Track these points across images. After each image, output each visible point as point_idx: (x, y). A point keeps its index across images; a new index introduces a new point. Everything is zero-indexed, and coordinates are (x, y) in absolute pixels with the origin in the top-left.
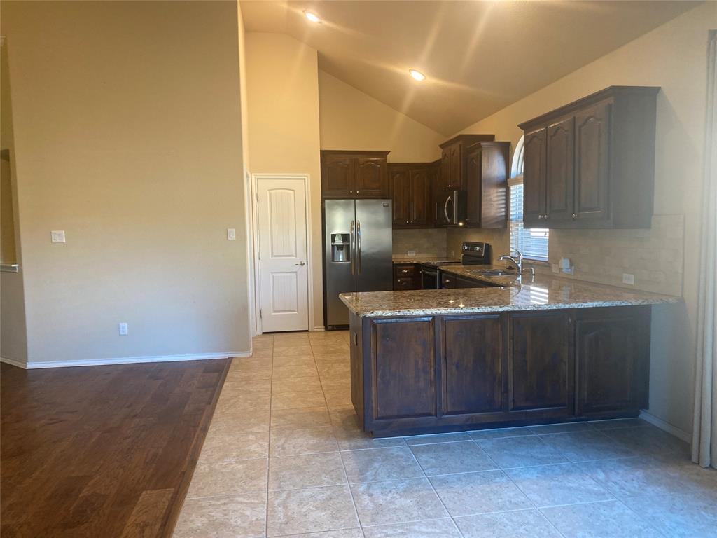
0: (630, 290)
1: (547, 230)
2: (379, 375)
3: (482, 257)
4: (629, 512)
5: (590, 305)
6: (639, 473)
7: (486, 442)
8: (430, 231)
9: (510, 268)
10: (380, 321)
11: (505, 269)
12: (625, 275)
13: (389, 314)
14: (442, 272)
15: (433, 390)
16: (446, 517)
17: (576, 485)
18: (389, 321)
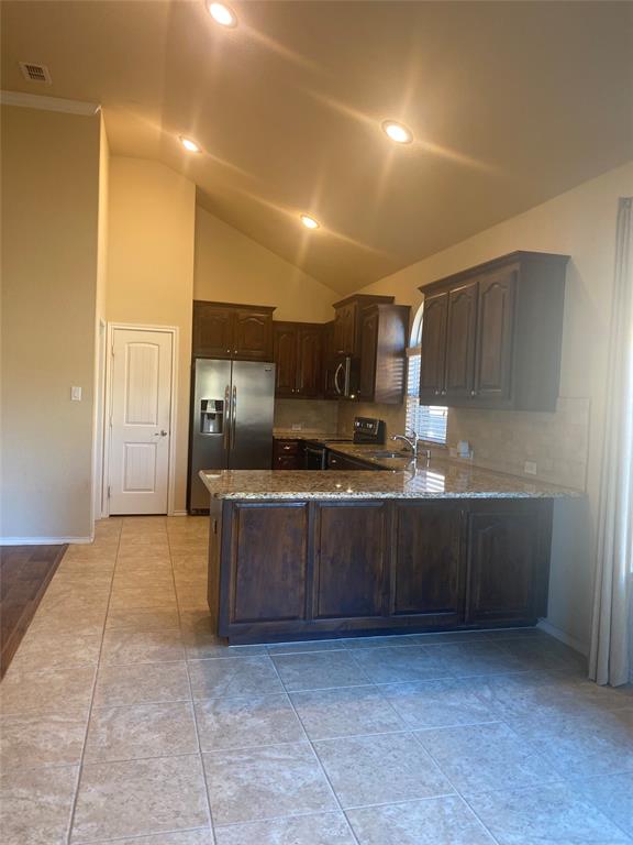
0: (530, 480)
1: (446, 408)
2: (239, 569)
3: (374, 436)
5: (484, 495)
8: (319, 402)
9: (405, 450)
10: (244, 505)
11: (398, 451)
12: (527, 463)
13: (254, 497)
14: (328, 450)
15: (303, 589)
16: (305, 741)
17: (457, 704)
18: (255, 505)
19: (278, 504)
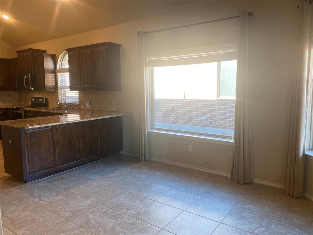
0: (114, 112)
4: (131, 177)
5: (109, 117)
6: (128, 168)
7: (76, 172)
9: (60, 107)
10: (28, 131)
11: (58, 108)
12: (112, 107)
13: (39, 127)
15: (53, 157)
16: (78, 196)
17: (113, 176)
18: (33, 131)
19: (41, 129)
